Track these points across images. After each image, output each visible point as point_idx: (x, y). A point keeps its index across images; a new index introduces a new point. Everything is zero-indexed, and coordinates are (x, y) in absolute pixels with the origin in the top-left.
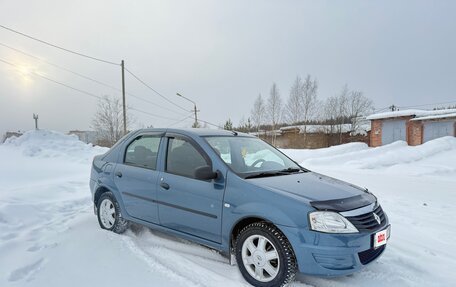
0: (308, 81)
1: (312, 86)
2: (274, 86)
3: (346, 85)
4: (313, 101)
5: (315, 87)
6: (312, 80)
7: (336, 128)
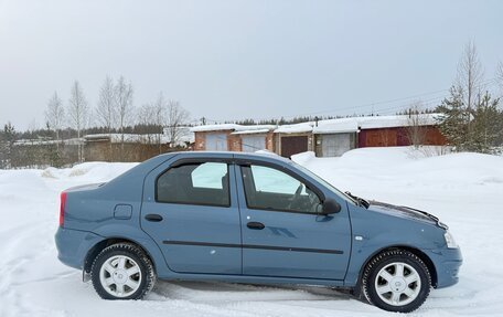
0: (121, 83)
1: (127, 89)
2: (76, 84)
3: (161, 93)
4: (129, 107)
5: (130, 91)
6: (127, 82)
7: (154, 137)
